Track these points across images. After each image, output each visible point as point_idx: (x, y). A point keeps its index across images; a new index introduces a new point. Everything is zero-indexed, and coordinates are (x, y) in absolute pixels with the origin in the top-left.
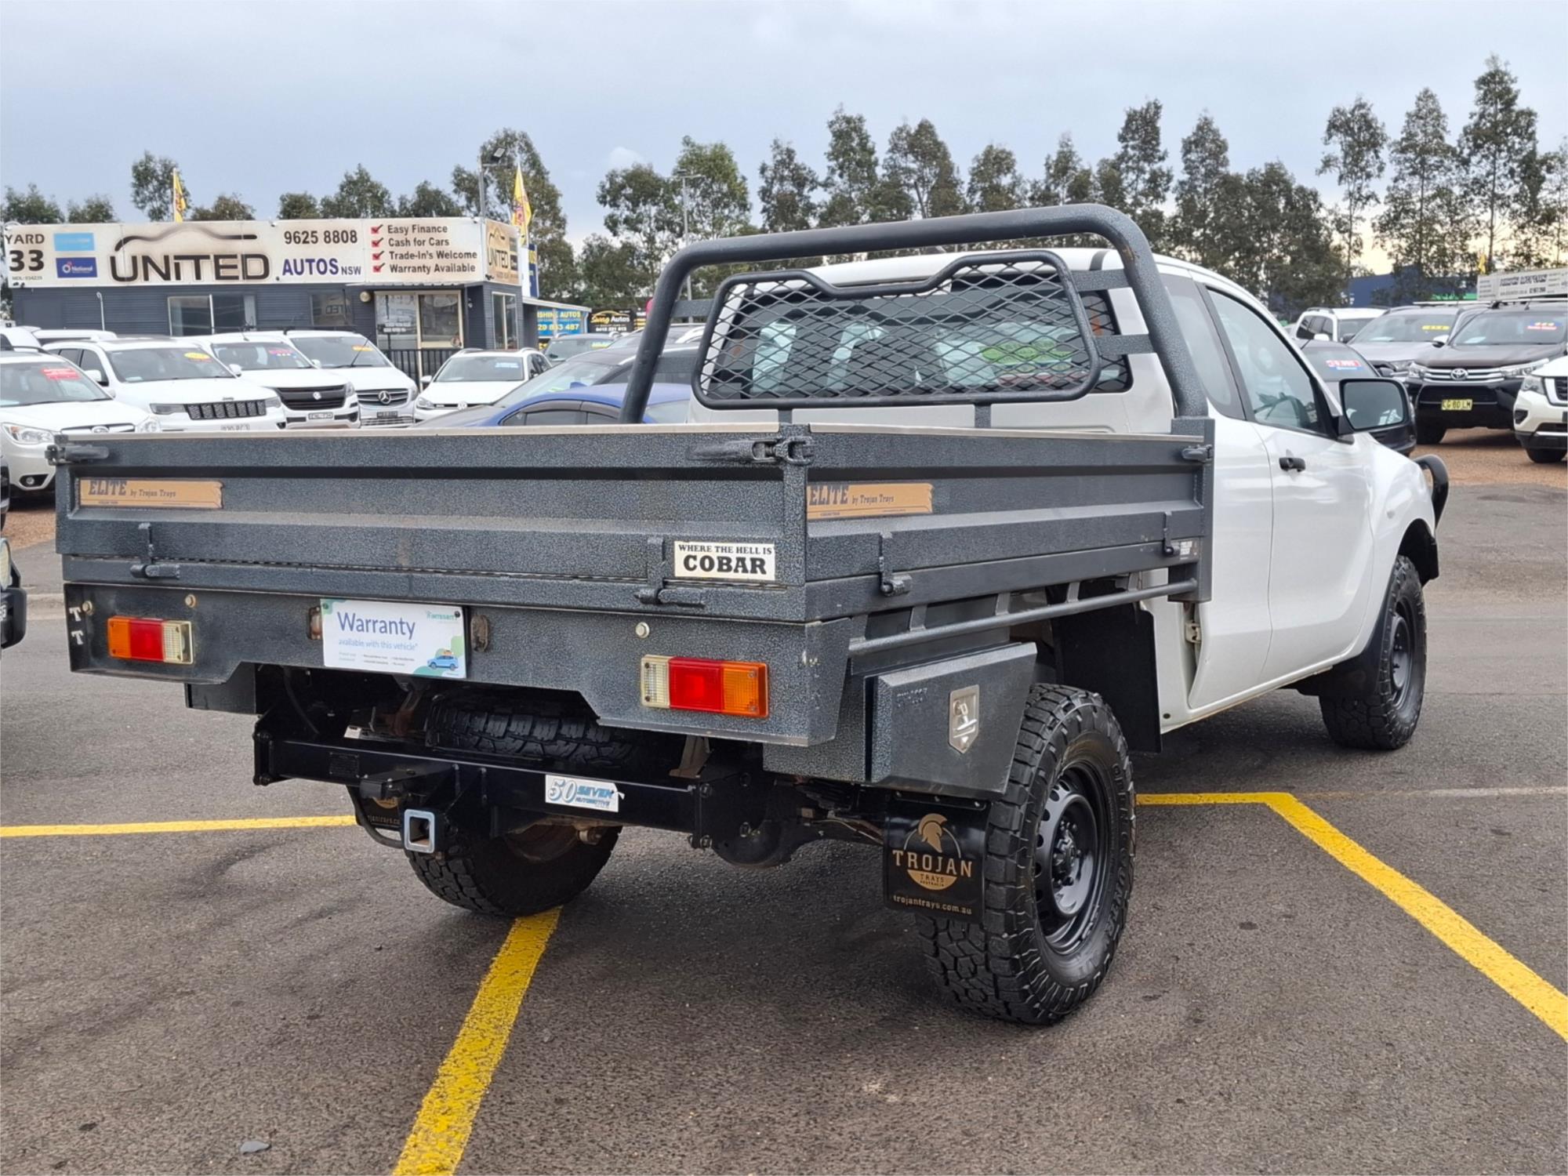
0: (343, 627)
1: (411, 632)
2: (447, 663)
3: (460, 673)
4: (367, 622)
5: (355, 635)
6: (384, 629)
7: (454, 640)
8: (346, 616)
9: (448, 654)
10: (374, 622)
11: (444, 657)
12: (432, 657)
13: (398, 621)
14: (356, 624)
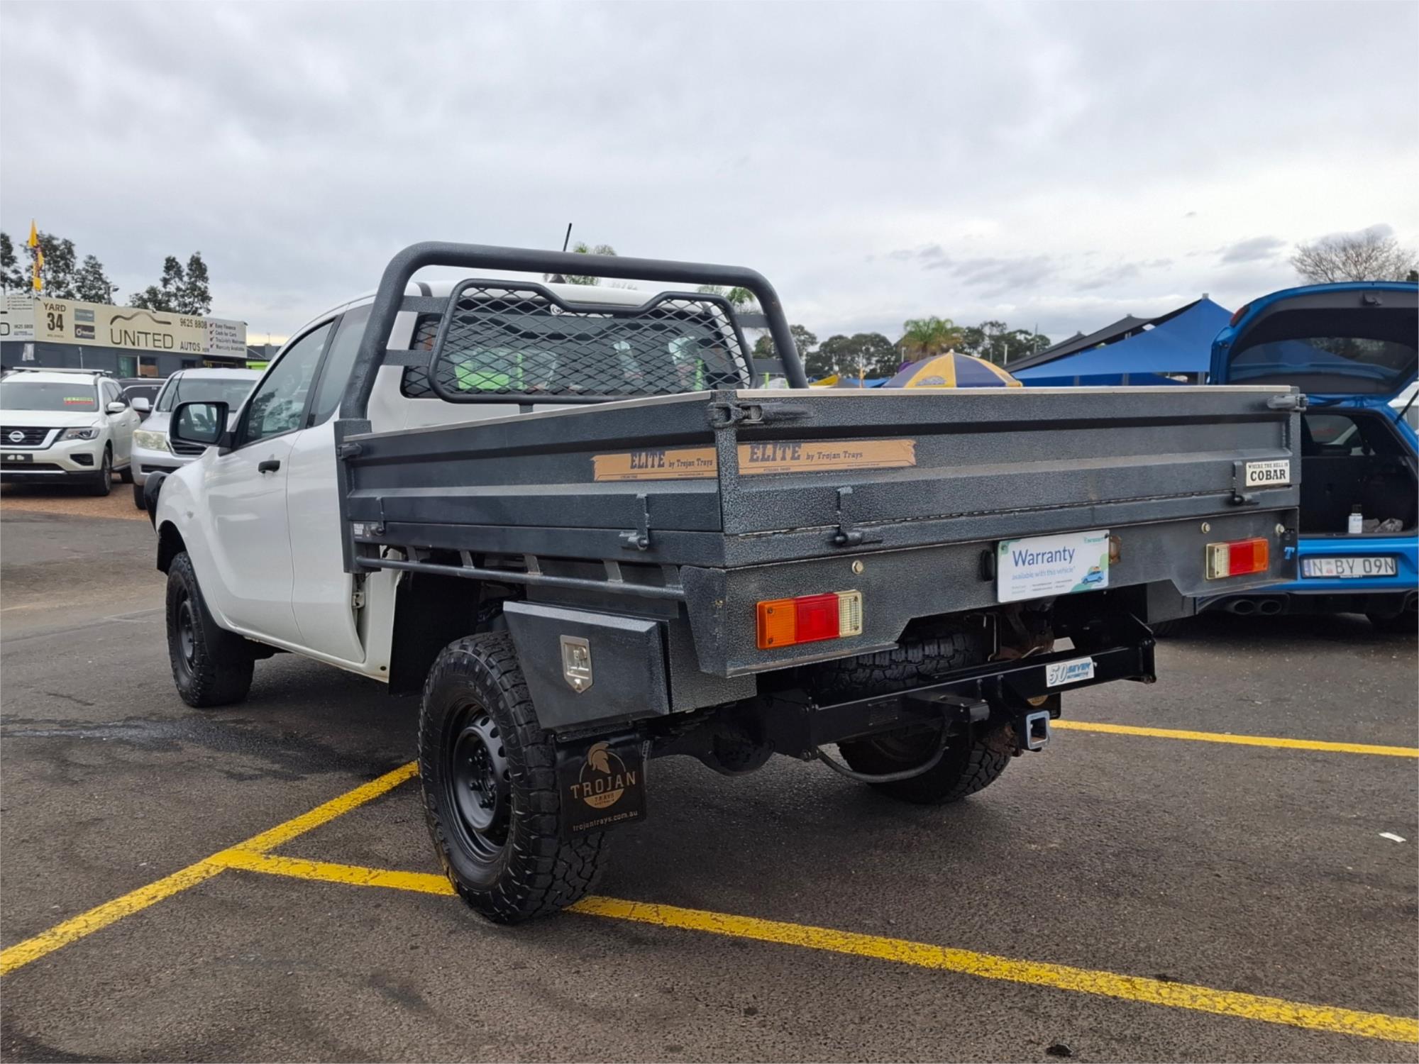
0: (1017, 564)
1: (1071, 557)
2: (1095, 577)
3: (1104, 584)
4: (1038, 555)
5: (1026, 569)
6: (1050, 560)
7: (1101, 559)
8: (1020, 553)
9: (1097, 570)
10: (1043, 554)
11: (1094, 573)
12: (1085, 574)
13: (1062, 550)
14: (1028, 558)
